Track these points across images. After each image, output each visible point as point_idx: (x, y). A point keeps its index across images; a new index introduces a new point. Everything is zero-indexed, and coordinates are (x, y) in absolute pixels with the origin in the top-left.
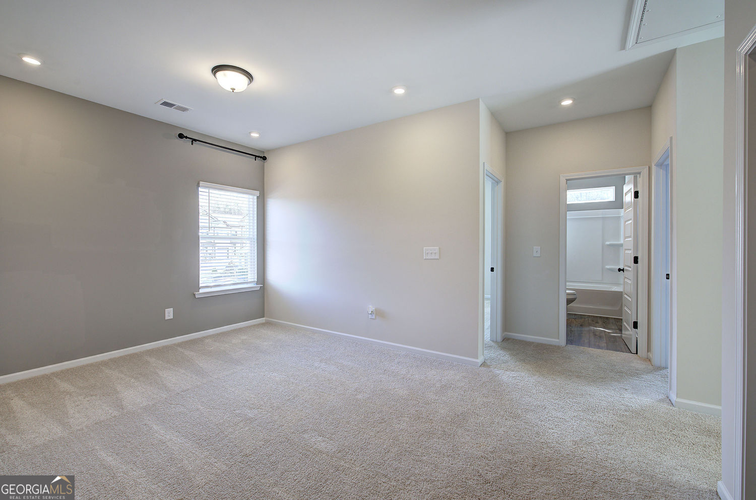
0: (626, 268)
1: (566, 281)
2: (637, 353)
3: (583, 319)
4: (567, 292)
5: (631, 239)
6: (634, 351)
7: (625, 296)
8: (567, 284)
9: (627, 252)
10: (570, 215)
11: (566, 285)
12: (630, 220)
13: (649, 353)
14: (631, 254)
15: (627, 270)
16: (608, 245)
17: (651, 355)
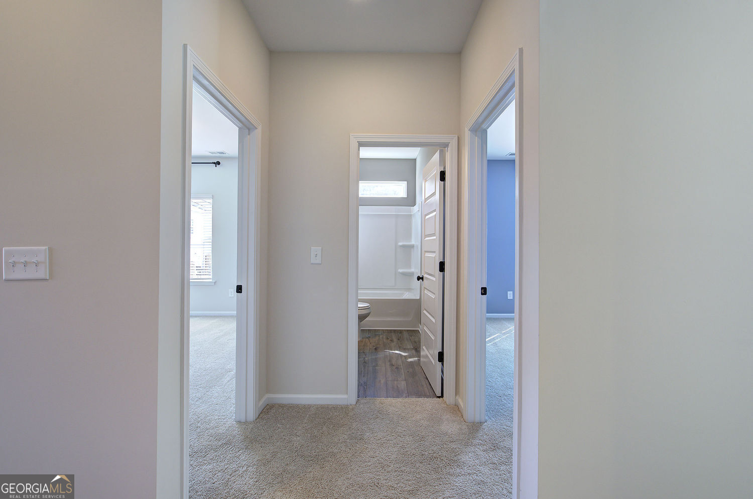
0: (425, 276)
1: (357, 289)
2: (442, 396)
3: (377, 338)
4: (359, 306)
5: (435, 237)
6: (439, 393)
7: (425, 312)
8: (359, 292)
9: (427, 255)
10: (363, 210)
11: (357, 293)
12: (435, 211)
13: (457, 397)
14: (434, 258)
15: (427, 278)
16: (401, 246)
17: (460, 401)
